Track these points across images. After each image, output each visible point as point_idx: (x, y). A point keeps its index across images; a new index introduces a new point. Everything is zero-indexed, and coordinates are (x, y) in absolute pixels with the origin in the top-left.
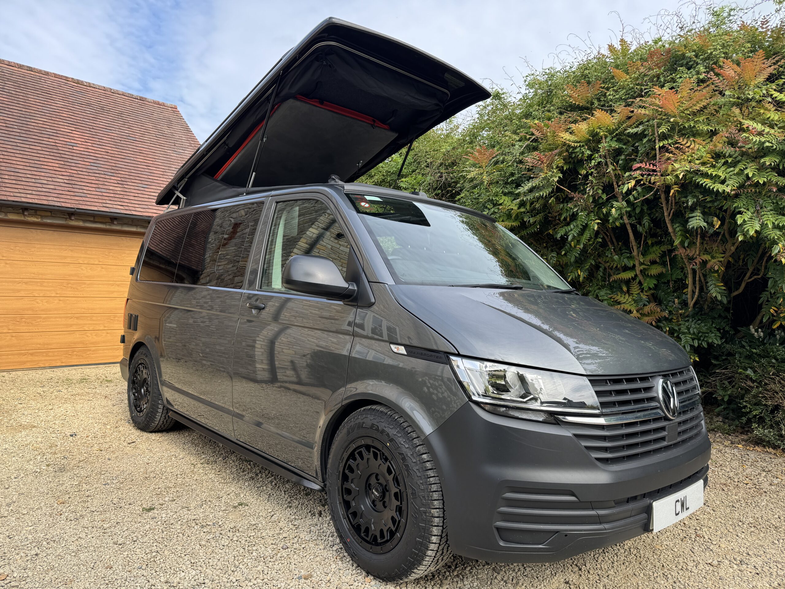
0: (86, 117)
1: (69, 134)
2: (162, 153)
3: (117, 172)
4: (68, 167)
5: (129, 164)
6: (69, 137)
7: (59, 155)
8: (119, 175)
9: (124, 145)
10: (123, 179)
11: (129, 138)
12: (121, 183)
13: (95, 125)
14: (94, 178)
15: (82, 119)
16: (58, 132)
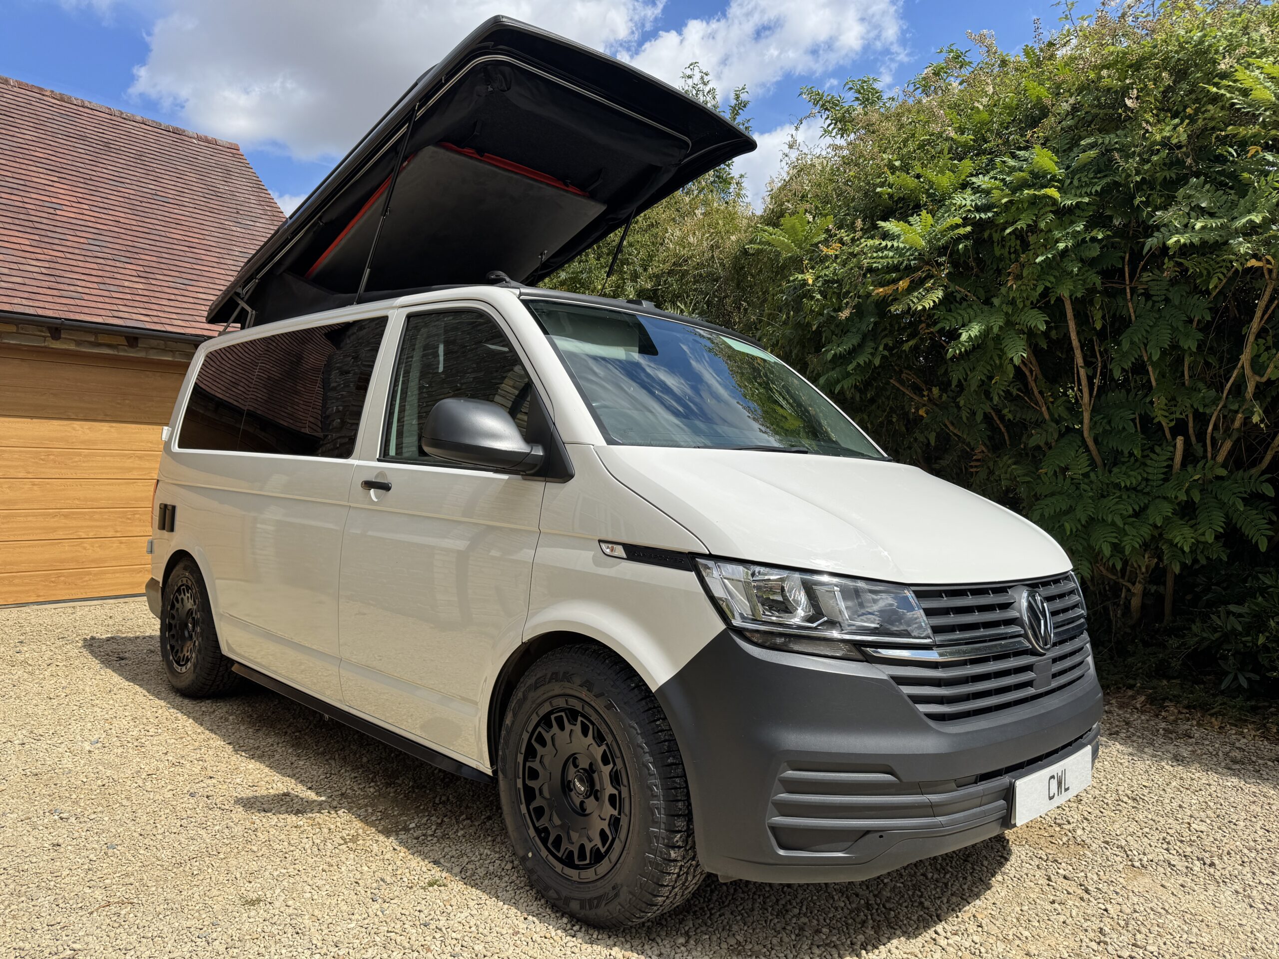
0: (79, 160)
1: (47, 188)
2: (216, 225)
3: (136, 256)
4: (48, 246)
5: (158, 244)
6: (48, 193)
7: (30, 224)
8: (140, 262)
9: (147, 210)
10: (148, 270)
11: (155, 197)
12: (145, 276)
13: (94, 173)
14: (95, 267)
15: (69, 162)
16: (28, 183)
